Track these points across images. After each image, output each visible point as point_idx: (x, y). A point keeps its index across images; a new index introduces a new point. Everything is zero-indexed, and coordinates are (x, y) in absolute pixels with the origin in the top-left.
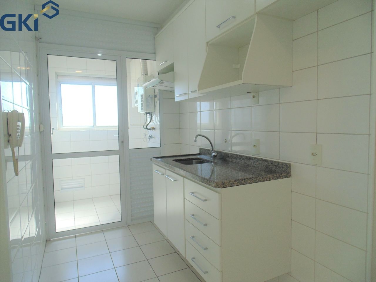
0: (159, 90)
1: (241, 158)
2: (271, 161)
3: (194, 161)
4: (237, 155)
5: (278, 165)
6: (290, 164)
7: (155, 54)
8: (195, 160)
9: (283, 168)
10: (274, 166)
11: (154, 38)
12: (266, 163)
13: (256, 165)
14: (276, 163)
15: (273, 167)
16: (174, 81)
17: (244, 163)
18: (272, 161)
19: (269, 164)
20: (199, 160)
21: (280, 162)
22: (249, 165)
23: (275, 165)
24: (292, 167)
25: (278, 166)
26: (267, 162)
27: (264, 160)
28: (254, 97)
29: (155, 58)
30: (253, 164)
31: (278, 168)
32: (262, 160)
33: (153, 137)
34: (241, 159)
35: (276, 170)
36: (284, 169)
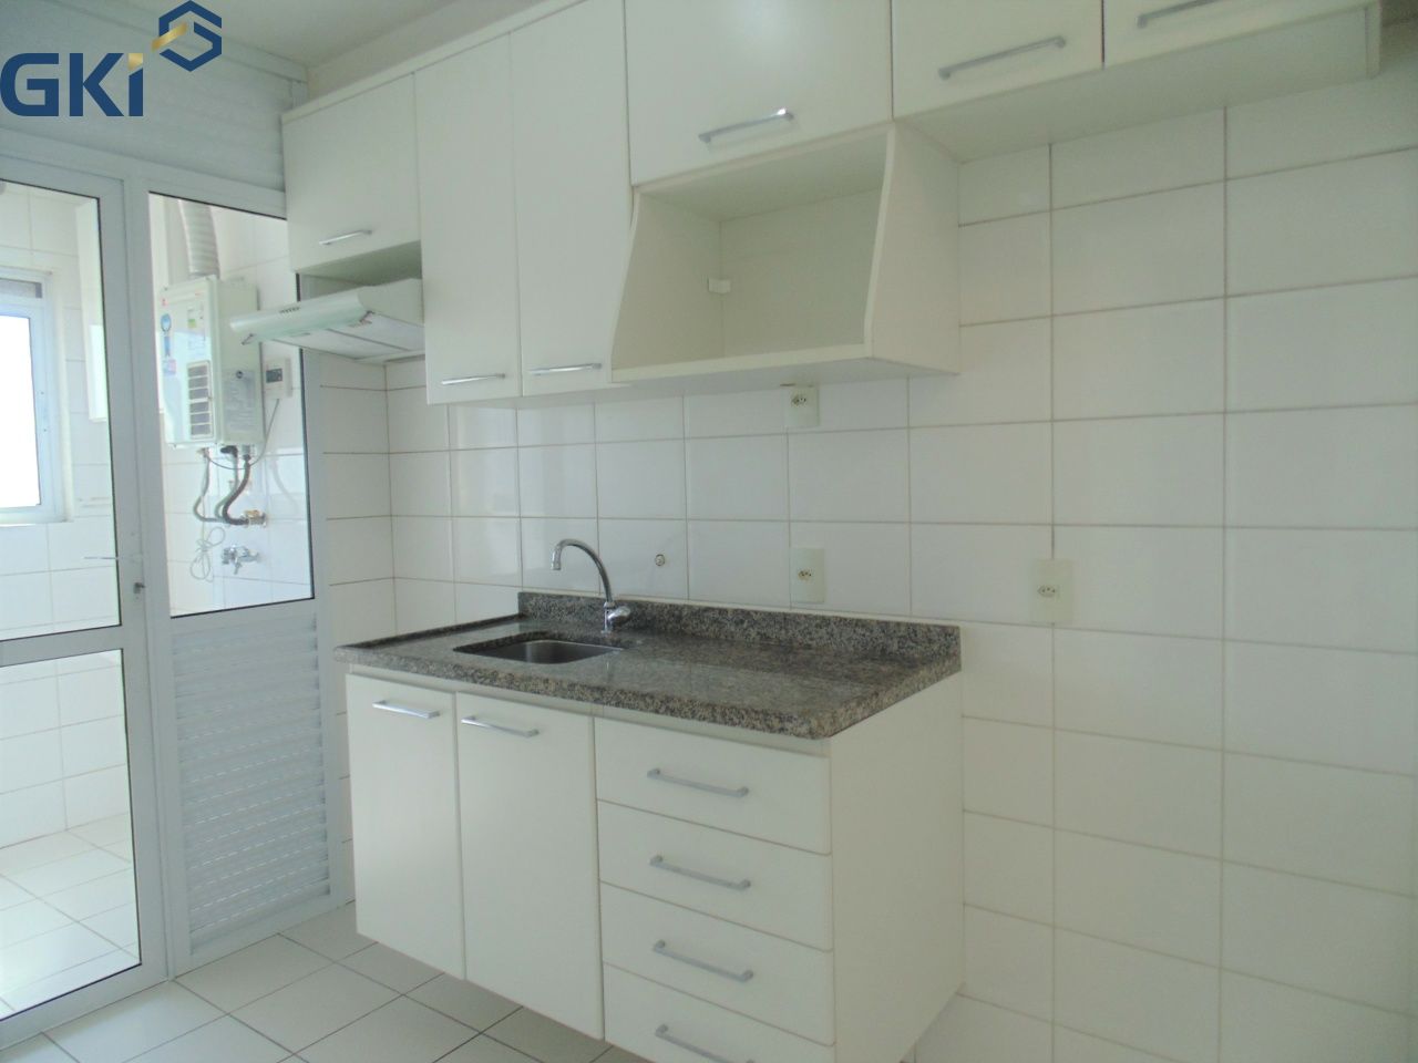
0: (301, 351)
1: (742, 622)
2: (878, 622)
3: (529, 643)
4: (723, 611)
5: (913, 635)
6: (958, 628)
7: (283, 189)
8: (528, 640)
9: (930, 641)
10: (896, 641)
11: (280, 125)
12: (860, 631)
13: (814, 643)
14: (903, 629)
15: (890, 642)
16: (423, 316)
17: (758, 638)
18: (887, 623)
19: (875, 635)
20: (547, 638)
21: (919, 625)
22: (780, 641)
23: (900, 634)
24: (962, 636)
25: (911, 638)
26: (863, 626)
27: (852, 620)
28: (796, 401)
29: (285, 209)
30: (799, 637)
31: (912, 644)
32: (843, 622)
33: (253, 554)
34: (745, 625)
35: (901, 651)
36: (935, 648)
